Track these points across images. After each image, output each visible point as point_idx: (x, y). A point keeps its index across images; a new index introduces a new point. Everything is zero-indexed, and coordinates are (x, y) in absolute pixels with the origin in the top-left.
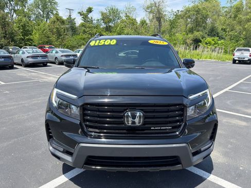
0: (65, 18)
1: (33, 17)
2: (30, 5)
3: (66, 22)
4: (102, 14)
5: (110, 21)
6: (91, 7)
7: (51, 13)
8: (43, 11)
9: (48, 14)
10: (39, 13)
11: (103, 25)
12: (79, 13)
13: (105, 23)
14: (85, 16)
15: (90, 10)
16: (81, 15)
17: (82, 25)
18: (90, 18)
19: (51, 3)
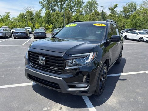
0: (100, 12)
1: (84, 12)
2: (84, 6)
3: (101, 14)
4: (124, 8)
5: (129, 12)
6: (117, 4)
7: (94, 10)
8: (89, 9)
9: (92, 10)
10: (88, 10)
11: (124, 15)
12: (109, 8)
13: (125, 13)
14: (112, 10)
15: (116, 6)
16: (110, 9)
17: (110, 15)
18: (115, 11)
19: (94, 4)
